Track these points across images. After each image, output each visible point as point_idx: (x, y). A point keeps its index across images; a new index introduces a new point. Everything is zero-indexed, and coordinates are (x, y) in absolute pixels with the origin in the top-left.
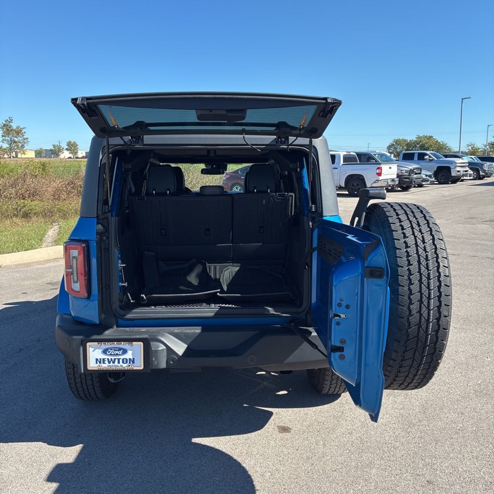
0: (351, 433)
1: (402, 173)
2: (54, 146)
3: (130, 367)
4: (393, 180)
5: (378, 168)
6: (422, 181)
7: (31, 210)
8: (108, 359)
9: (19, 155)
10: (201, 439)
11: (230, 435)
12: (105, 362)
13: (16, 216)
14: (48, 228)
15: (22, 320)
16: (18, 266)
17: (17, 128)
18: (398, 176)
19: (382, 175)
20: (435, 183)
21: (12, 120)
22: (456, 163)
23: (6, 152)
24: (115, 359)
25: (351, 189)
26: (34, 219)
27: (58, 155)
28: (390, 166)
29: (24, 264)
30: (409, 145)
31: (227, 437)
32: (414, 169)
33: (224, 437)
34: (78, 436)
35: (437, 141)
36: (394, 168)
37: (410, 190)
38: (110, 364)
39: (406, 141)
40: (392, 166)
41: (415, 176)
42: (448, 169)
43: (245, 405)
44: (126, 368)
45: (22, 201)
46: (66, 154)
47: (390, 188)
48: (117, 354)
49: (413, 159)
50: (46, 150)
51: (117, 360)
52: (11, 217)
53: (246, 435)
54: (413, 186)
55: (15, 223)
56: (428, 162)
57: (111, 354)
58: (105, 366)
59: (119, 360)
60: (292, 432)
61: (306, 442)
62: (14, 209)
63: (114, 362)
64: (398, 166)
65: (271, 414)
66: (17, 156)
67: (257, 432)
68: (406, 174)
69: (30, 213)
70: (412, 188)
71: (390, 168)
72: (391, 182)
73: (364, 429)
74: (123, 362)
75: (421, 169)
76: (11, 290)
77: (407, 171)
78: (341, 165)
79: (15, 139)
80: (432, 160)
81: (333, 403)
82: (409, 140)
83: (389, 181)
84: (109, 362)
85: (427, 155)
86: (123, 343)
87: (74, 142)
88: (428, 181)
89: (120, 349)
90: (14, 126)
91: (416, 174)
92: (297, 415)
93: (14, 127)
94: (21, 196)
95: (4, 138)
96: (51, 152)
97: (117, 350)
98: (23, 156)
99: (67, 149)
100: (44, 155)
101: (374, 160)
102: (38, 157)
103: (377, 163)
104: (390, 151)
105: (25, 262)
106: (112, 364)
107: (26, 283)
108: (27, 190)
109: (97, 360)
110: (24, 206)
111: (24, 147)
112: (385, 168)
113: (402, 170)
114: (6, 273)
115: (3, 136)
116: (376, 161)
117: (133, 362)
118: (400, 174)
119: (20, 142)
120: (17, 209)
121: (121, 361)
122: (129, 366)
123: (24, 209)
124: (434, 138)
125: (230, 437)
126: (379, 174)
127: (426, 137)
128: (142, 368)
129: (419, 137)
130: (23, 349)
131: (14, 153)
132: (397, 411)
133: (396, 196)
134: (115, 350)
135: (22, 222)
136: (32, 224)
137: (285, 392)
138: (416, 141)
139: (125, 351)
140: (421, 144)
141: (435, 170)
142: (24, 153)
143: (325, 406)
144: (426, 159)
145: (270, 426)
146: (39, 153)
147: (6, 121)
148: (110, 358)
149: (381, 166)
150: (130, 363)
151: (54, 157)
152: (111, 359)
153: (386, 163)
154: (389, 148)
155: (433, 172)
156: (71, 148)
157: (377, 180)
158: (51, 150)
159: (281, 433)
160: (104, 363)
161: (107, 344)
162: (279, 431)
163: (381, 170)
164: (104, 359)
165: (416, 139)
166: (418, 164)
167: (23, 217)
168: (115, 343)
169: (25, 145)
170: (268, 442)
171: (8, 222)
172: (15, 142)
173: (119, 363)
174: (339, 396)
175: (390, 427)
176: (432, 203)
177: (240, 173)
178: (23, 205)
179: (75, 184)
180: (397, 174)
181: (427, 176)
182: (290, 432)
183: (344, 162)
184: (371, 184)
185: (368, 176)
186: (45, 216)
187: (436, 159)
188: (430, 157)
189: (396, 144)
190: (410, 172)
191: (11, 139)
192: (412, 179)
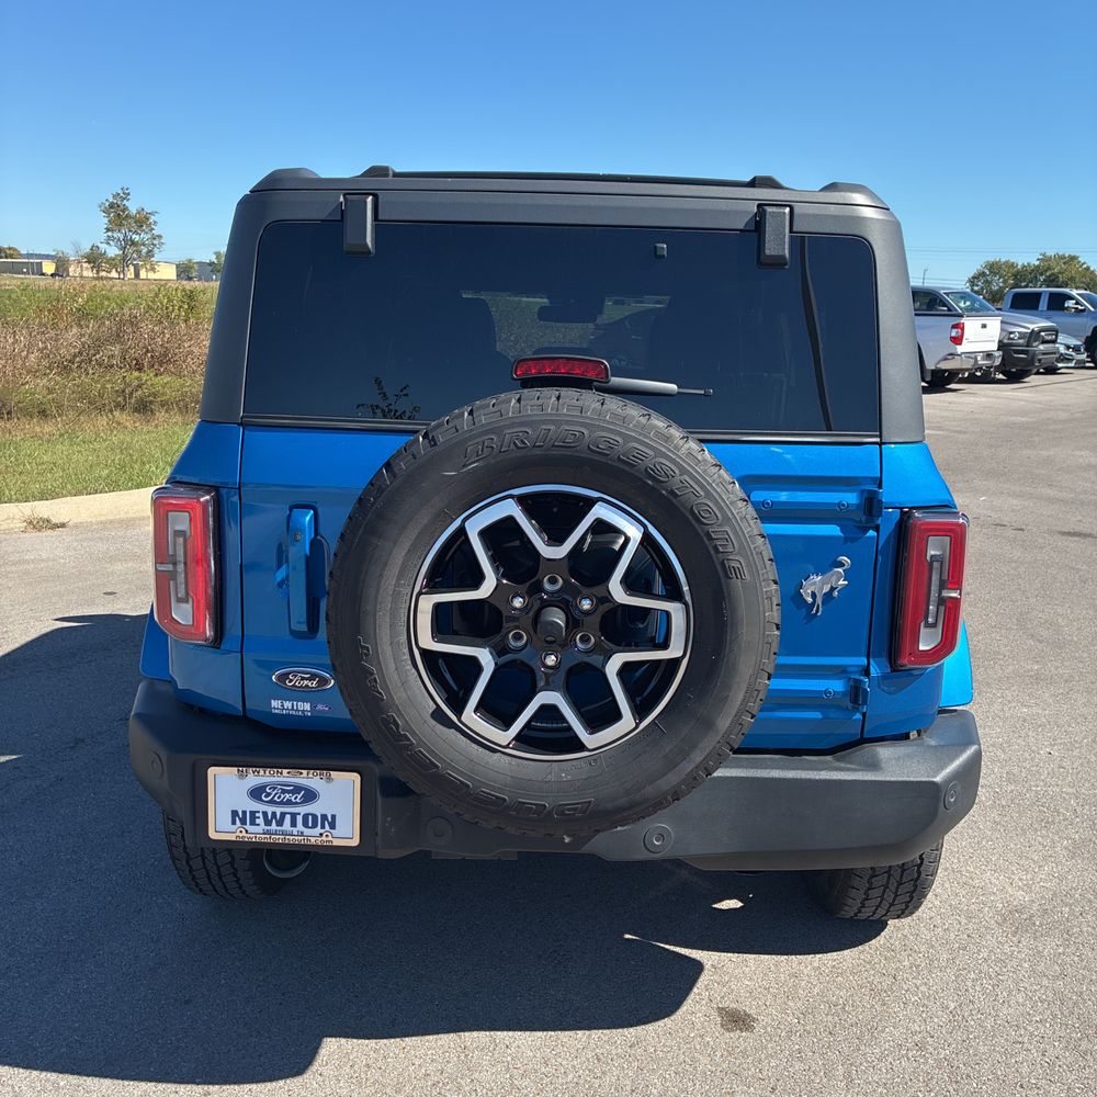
0: (920, 1046)
1: (1010, 339)
2: (219, 256)
3: (324, 838)
4: (989, 355)
5: (955, 327)
6: (1058, 360)
7: (155, 395)
8: (265, 814)
9: (143, 274)
10: (511, 1033)
11: (589, 1029)
12: (257, 821)
13: (123, 409)
15: (93, 664)
16: (105, 525)
17: (139, 213)
18: (1002, 346)
19: (964, 341)
20: (1088, 365)
21: (129, 194)
23: (116, 264)
24: (283, 815)
26: (161, 415)
28: (984, 322)
29: (121, 521)
30: (1021, 275)
31: (580, 1033)
32: (1041, 331)
33: (571, 1033)
34: (187, 1002)
35: (1088, 268)
36: (994, 326)
37: (1026, 380)
38: (268, 828)
39: (1013, 265)
40: (987, 321)
41: (1041, 347)
43: (627, 936)
44: (313, 840)
45: (136, 374)
47: (978, 374)
48: (289, 803)
49: (1036, 308)
50: (200, 264)
51: (288, 817)
52: (111, 411)
53: (631, 1030)
54: (1035, 371)
55: (119, 423)
56: (1072, 315)
57: (272, 802)
58: (256, 833)
59: (294, 816)
60: (758, 1029)
61: (798, 1066)
62: (117, 391)
63: (280, 823)
64: (1002, 322)
65: (698, 967)
66: (137, 275)
67: (661, 1023)
68: (1021, 341)
69: (152, 402)
70: (1033, 376)
71: (984, 326)
72: (983, 359)
73: (959, 1036)
74: (305, 824)
75: (1057, 332)
76: (80, 584)
77: (1022, 336)
79: (134, 236)
80: (1081, 311)
81: (866, 946)
82: (1020, 264)
83: (979, 358)
84: (268, 823)
85: (1071, 298)
86: (305, 772)
88: (1070, 360)
89: (297, 789)
90: (133, 207)
91: (1044, 342)
92: (771, 976)
93: (133, 209)
94: (134, 362)
95: (110, 234)
96: (211, 268)
97: (288, 792)
98: (151, 275)
100: (195, 273)
101: (944, 305)
102: (182, 279)
103: (951, 313)
104: (976, 288)
105: (123, 516)
106: (274, 826)
107: (119, 567)
108: (148, 351)
109: (235, 813)
110: (140, 386)
111: (153, 256)
112: (971, 325)
113: (1011, 333)
114: (76, 541)
115: (108, 230)
116: (949, 310)
117: (333, 826)
118: (1005, 341)
119: (144, 245)
120: (123, 391)
121: (299, 819)
122: (321, 835)
123: (140, 392)
124: (1081, 260)
125: (587, 1032)
126: (958, 340)
127: (1063, 257)
128: (355, 842)
129: (1045, 259)
130: (83, 741)
131: (132, 268)
132: (1045, 982)
133: (993, 393)
134: (284, 792)
135: (135, 422)
136: (156, 426)
137: (734, 904)
138: (1038, 266)
139: (310, 796)
140: (1048, 274)
141: (1090, 334)
142: (153, 270)
143: (846, 952)
144: (1067, 308)
145: (698, 1005)
146: (184, 271)
147: (114, 197)
148: (270, 809)
149: (963, 320)
150: (323, 827)
151: (216, 281)
152: (274, 814)
153: (974, 313)
154: (972, 281)
155: (1083, 340)
157: (952, 354)
158: (211, 264)
159: (728, 1030)
160: (253, 823)
161: (262, 772)
162: (722, 1026)
163: (963, 329)
164: (253, 814)
165: (1037, 263)
166: (1048, 318)
167: (136, 410)
168: (285, 771)
169: (156, 251)
170: (693, 1059)
171: (103, 421)
172: (133, 243)
173: (294, 824)
174: (883, 925)
175: (1031, 1034)
176: (1082, 412)
177: (628, 326)
178: (136, 383)
180: (1000, 341)
181: (1068, 347)
182: (749, 1028)
184: (936, 361)
185: (931, 343)
186: (184, 410)
187: (1092, 309)
188: (1077, 303)
189: (991, 272)
190: (1030, 337)
191: (125, 236)
192: (1034, 354)
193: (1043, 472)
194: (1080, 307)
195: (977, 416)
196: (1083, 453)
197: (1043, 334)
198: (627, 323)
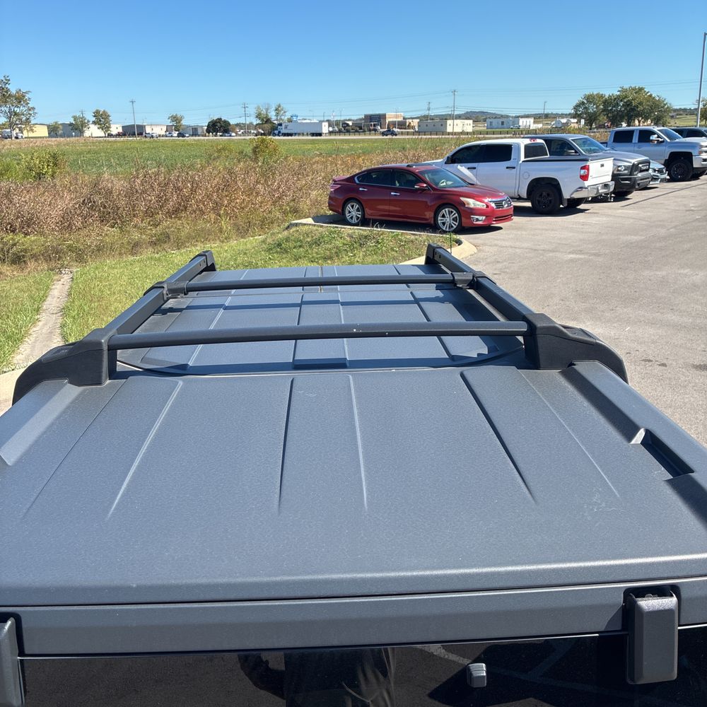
1: (618, 170)
2: (75, 118)
4: (606, 186)
5: (583, 168)
7: (25, 251)
9: (25, 134)
13: (3, 262)
14: (52, 281)
17: (17, 92)
18: (614, 177)
19: (590, 178)
21: (9, 80)
22: (702, 146)
25: (537, 202)
26: (32, 265)
27: (82, 132)
28: (602, 163)
30: (608, 103)
32: (639, 164)
35: (651, 96)
36: (609, 164)
39: (602, 96)
40: (605, 162)
41: (640, 175)
42: (688, 156)
45: (11, 235)
46: (94, 131)
50: (63, 125)
56: (656, 145)
64: (613, 161)
68: (626, 172)
69: (24, 256)
71: (602, 165)
72: (602, 189)
75: (649, 163)
77: (626, 168)
78: (521, 162)
79: (16, 109)
80: (663, 142)
82: (607, 95)
83: (599, 188)
85: (653, 133)
87: (104, 111)
91: (642, 171)
93: (13, 90)
94: (9, 227)
96: (70, 128)
98: (31, 135)
99: (94, 123)
100: (60, 132)
101: (573, 149)
102: (52, 137)
104: (578, 113)
108: (18, 217)
110: (15, 245)
111: (30, 121)
112: (594, 166)
113: (619, 166)
116: (576, 152)
118: (615, 172)
119: (23, 115)
123: (15, 248)
126: (585, 178)
127: (634, 89)
129: (623, 90)
133: (610, 212)
135: (13, 271)
138: (619, 96)
140: (625, 100)
141: (667, 158)
142: (32, 130)
144: (652, 141)
146: (53, 130)
149: (588, 163)
151: (75, 136)
153: (596, 157)
154: (576, 108)
155: (664, 163)
156: (100, 121)
157: (580, 188)
158: (71, 124)
163: (588, 170)
165: (618, 93)
167: (13, 262)
169: (32, 118)
172: (16, 114)
177: (357, 182)
178: (12, 242)
179: (94, 202)
180: (613, 173)
181: (656, 171)
183: (525, 157)
184: (570, 193)
185: (566, 180)
186: (48, 258)
187: (669, 141)
188: (658, 137)
189: (588, 102)
190: (632, 169)
191: (10, 109)
192: (635, 180)
193: (664, 294)
194: (660, 140)
195: (604, 237)
196: (686, 271)
197: (640, 165)
198: (356, 179)
